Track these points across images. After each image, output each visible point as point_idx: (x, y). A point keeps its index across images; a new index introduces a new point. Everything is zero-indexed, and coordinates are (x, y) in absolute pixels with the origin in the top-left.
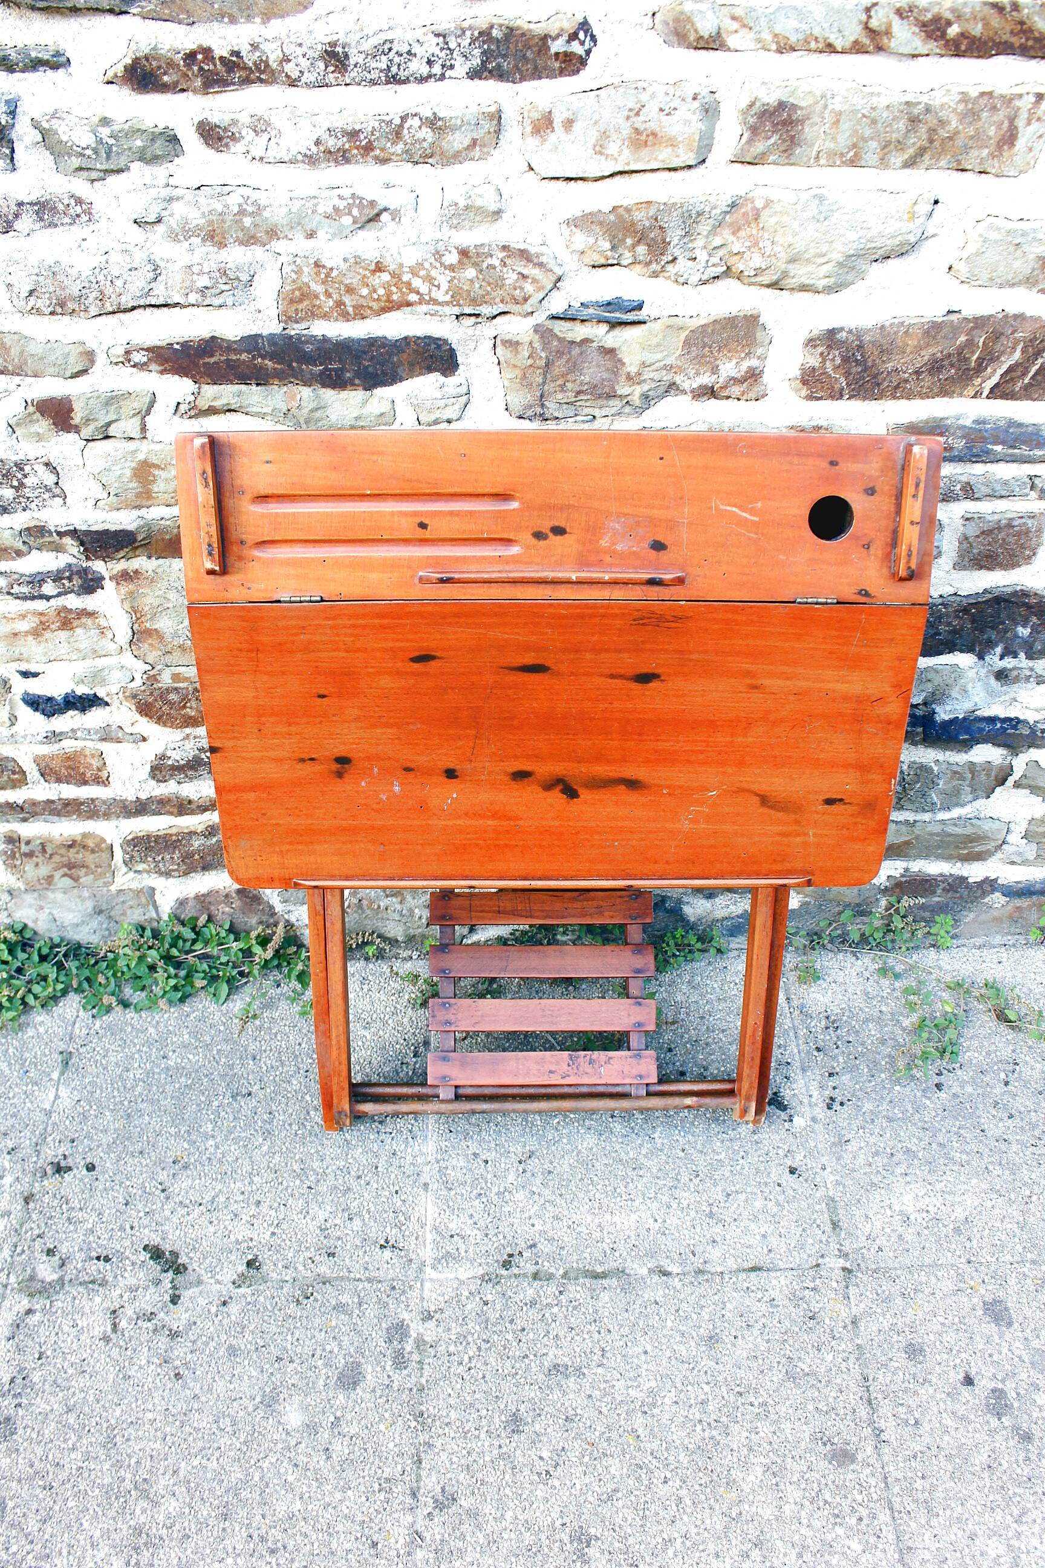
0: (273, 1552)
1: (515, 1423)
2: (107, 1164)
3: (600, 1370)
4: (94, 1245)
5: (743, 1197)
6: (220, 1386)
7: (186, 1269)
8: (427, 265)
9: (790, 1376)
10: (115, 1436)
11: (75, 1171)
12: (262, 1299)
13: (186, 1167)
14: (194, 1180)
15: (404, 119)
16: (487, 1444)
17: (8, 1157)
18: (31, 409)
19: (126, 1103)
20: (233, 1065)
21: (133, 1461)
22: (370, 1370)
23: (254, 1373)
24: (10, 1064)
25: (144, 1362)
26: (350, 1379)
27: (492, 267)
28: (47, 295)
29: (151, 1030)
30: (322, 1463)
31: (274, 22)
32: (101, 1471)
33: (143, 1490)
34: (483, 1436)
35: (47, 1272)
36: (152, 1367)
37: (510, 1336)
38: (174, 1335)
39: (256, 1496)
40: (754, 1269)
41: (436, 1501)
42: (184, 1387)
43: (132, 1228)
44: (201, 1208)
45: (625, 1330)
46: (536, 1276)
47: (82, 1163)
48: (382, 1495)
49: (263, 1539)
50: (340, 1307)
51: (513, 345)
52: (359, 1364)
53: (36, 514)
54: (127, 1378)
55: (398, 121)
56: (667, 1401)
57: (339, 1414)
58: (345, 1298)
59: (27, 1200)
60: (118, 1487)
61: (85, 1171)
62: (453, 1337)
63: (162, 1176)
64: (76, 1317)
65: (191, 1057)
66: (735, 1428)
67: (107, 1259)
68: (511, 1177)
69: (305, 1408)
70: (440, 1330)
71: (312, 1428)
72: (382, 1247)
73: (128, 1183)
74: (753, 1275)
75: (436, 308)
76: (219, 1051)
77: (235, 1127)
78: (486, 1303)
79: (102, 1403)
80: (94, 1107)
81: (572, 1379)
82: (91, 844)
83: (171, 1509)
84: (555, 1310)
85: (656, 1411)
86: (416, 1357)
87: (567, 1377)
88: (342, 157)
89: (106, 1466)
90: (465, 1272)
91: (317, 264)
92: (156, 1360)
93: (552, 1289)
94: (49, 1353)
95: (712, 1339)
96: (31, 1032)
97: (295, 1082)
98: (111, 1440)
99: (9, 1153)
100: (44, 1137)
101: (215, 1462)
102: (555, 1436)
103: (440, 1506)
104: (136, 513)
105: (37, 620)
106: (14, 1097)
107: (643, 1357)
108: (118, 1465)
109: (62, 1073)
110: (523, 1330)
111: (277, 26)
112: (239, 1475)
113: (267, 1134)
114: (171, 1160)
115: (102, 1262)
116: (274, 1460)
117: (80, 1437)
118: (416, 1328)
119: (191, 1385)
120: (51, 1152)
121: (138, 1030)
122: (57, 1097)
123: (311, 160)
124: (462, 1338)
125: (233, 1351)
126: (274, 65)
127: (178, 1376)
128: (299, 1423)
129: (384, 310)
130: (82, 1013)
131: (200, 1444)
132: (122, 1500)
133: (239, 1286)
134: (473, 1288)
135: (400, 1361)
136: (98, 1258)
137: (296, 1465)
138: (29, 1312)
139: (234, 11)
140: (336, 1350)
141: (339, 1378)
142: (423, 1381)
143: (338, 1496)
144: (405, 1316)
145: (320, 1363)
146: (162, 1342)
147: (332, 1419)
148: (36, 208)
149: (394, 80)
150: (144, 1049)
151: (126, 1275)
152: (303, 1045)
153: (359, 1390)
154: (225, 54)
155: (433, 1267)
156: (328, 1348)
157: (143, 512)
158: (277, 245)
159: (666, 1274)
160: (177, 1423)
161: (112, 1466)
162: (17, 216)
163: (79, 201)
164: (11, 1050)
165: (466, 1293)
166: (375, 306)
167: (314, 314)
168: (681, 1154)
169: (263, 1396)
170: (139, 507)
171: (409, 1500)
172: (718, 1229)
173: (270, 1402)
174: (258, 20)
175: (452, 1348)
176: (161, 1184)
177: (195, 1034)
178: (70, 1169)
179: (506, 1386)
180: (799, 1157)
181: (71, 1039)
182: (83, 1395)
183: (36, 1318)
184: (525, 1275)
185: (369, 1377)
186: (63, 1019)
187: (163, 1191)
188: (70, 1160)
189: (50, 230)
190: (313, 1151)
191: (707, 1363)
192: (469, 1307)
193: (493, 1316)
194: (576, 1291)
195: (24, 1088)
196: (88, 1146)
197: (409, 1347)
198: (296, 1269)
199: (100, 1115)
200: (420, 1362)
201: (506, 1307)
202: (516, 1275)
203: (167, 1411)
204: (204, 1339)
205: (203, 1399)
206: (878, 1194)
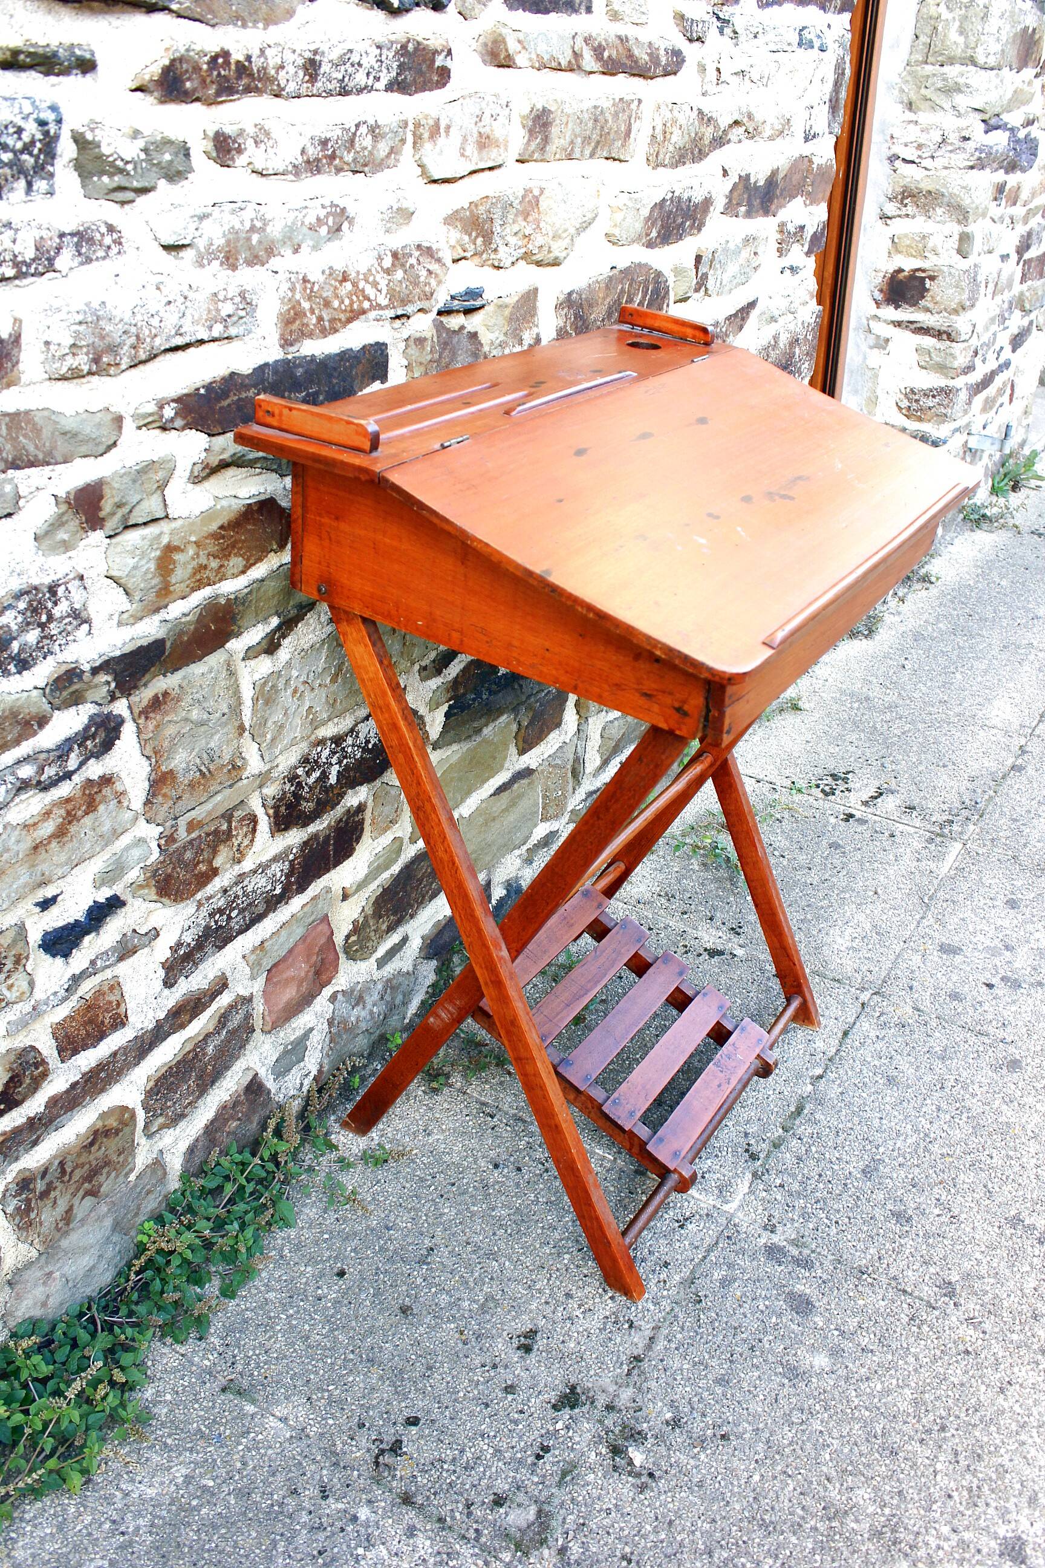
0: (943, 1429)
1: (900, 1217)
2: (419, 1405)
3: (881, 1150)
4: (519, 1455)
6: (756, 1407)
8: (374, 272)
9: (942, 1058)
10: (763, 1520)
11: (405, 1439)
12: (679, 1336)
13: (479, 1337)
15: (357, 126)
16: (911, 1242)
17: (331, 1500)
18: (64, 507)
19: (351, 1356)
20: (381, 1248)
21: (799, 1512)
22: (802, 1288)
23: (756, 1374)
24: (191, 1450)
25: (692, 1462)
26: (802, 1306)
27: (412, 266)
28: (85, 350)
29: (271, 1295)
30: (874, 1358)
31: (272, 28)
32: (795, 1546)
33: (833, 1514)
34: (903, 1242)
35: (519, 1517)
36: (702, 1456)
37: (821, 1186)
38: (675, 1423)
39: (883, 1421)
40: (846, 1034)
41: (945, 1295)
42: (739, 1436)
43: (522, 1412)
45: (856, 1120)
46: (776, 1146)
47: (400, 1428)
48: (925, 1328)
49: (929, 1431)
50: (725, 1283)
51: (420, 341)
52: (791, 1293)
53: (61, 657)
54: (700, 1485)
55: (353, 130)
56: (929, 1126)
57: (832, 1327)
58: (718, 1274)
59: (407, 1500)
60: (822, 1535)
61: (414, 1430)
62: (801, 1220)
63: (475, 1360)
64: (598, 1507)
66: (967, 1104)
67: (546, 1449)
69: (813, 1349)
70: (789, 1226)
71: (836, 1353)
72: (682, 1227)
73: (461, 1394)
74: (850, 1036)
75: (381, 312)
76: (354, 1250)
77: (461, 1277)
78: (782, 1186)
79: (718, 1517)
80: (331, 1388)
81: (881, 1167)
82: (113, 1123)
83: (866, 1496)
84: (814, 1149)
85: (932, 1135)
86: (806, 1252)
87: (876, 1170)
88: (313, 166)
89: (794, 1540)
90: (743, 1186)
91: (305, 280)
92: (696, 1451)
93: (794, 1143)
94: (628, 1550)
95: (891, 1081)
96: (162, 1411)
97: (446, 1211)
98: (763, 1525)
99: (325, 1498)
100: (331, 1452)
101: (833, 1441)
102: (925, 1200)
103: (951, 1294)
104: (157, 618)
105: (63, 812)
106: (244, 1464)
107: (884, 1122)
108: (797, 1528)
109: (253, 1402)
110: (820, 1175)
111: (275, 33)
112: (857, 1427)
113: (492, 1255)
114: (460, 1345)
115: (546, 1456)
116: (854, 1394)
117: (747, 1553)
118: (776, 1239)
119: (741, 1429)
120: (360, 1451)
121: (261, 1307)
122: (284, 1420)
123: (296, 171)
124: (805, 1216)
125: (722, 1381)
126: (273, 72)
127: (723, 1437)
128: (827, 1359)
129: (350, 320)
130: (182, 1349)
131: (809, 1446)
132: (837, 1537)
134: (761, 1187)
135: (806, 1264)
136: (539, 1457)
137: (868, 1379)
138: (562, 1551)
139: (245, 14)
140: (767, 1303)
141: (797, 1313)
142: (830, 1257)
143: (911, 1359)
144: (763, 1241)
145: (774, 1320)
146: (678, 1438)
147: (836, 1333)
148: (75, 239)
149: (344, 92)
150: (291, 1311)
151: (577, 1439)
152: (408, 1185)
153: (817, 1304)
154: (241, 58)
155: (726, 1202)
156: (762, 1307)
157: (163, 615)
158: (274, 263)
159: (821, 1077)
160: (777, 1457)
161: (794, 1533)
162: (59, 249)
163: (111, 229)
164: (169, 1441)
165: (764, 1194)
166: (343, 317)
167: (305, 334)
169: (784, 1376)
170: (157, 610)
171: (937, 1313)
173: (794, 1373)
174: (261, 25)
175: (811, 1226)
176: (483, 1366)
177: (311, 1261)
178: (398, 1442)
179: (866, 1207)
180: (768, 967)
181: (210, 1374)
182: (698, 1533)
183: (575, 1550)
184: (769, 1153)
185: (808, 1291)
186: (175, 1370)
187: (495, 1366)
188: (386, 1438)
189: (86, 267)
190: (539, 1231)
191: (908, 1093)
192: (779, 1197)
193: (796, 1187)
194: (804, 1129)
195: (241, 1447)
196: (381, 1414)
197: (795, 1252)
198: (663, 1297)
199: (347, 1387)
200: (813, 1252)
201: (793, 1176)
202: (768, 1156)
203: (757, 1461)
204: (696, 1399)
205: (761, 1426)
206: (826, 951)
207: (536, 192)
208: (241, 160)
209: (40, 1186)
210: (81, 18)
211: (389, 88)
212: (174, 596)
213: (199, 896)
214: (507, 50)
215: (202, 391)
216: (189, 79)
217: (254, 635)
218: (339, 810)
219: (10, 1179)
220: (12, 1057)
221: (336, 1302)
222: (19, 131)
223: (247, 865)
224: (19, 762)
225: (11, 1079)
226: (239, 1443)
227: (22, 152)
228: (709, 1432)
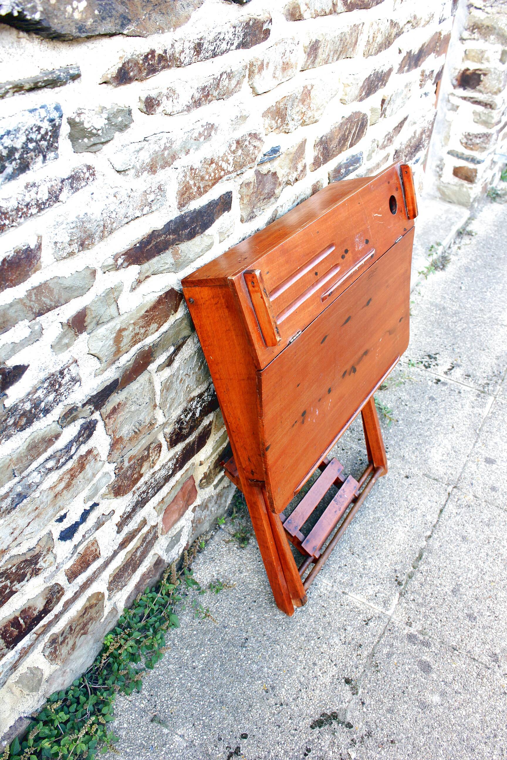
0: (495, 736)
1: (471, 617)
2: (247, 727)
3: (461, 578)
4: (296, 754)
5: (409, 497)
6: (406, 725)
7: (335, 713)
8: (227, 154)
9: (488, 525)
11: (241, 746)
12: (368, 686)
13: (273, 688)
14: (283, 687)
15: (221, 75)
16: (476, 631)
18: (66, 328)
19: (212, 700)
20: (222, 638)
22: (425, 658)
23: (406, 706)
24: (139, 755)
25: (378, 756)
26: (426, 668)
27: (246, 146)
28: (76, 241)
29: (171, 666)
30: (461, 697)
31: (178, 30)
34: (472, 631)
36: (383, 752)
37: (433, 600)
38: (369, 734)
39: (467, 732)
40: (441, 511)
41: (494, 661)
42: (400, 741)
43: (296, 730)
44: (302, 691)
45: (448, 562)
46: (410, 577)
47: (238, 740)
48: (485, 680)
49: (488, 738)
50: (389, 655)
51: (248, 184)
52: (420, 661)
53: (66, 402)
55: (219, 77)
56: (482, 565)
57: (441, 680)
58: (385, 651)
61: (245, 741)
62: (424, 619)
63: (272, 701)
65: (203, 655)
67: (309, 750)
68: (359, 561)
69: (432, 692)
70: (418, 622)
71: (443, 694)
72: (367, 624)
73: (266, 720)
74: (443, 513)
75: (229, 175)
76: (209, 640)
77: (262, 654)
78: (414, 600)
80: (204, 718)
81: (461, 589)
82: (94, 601)
84: (428, 578)
85: (485, 570)
86: (427, 637)
87: (459, 590)
88: (197, 103)
90: (395, 600)
91: (192, 169)
92: (380, 749)
93: (419, 575)
95: (464, 538)
96: (123, 733)
97: (252, 617)
100: (206, 754)
101: (444, 744)
102: (482, 607)
103: (496, 661)
104: (114, 367)
105: (69, 476)
107: (461, 562)
109: (167, 727)
110: (432, 594)
111: (180, 33)
112: (455, 735)
113: (276, 642)
114: (264, 693)
115: (309, 754)
116: (452, 717)
118: (412, 631)
119: (400, 737)
120: (220, 753)
121: (166, 673)
122: (182, 736)
123: (189, 108)
124: (426, 616)
125: (390, 711)
126: (177, 55)
127: (392, 742)
128: (439, 698)
129: (214, 184)
130: (130, 698)
131: (432, 746)
133: (357, 693)
134: (404, 601)
135: (427, 644)
136: (306, 755)
137: (458, 708)
139: (164, 26)
140: (409, 666)
141: (424, 672)
142: (439, 640)
143: (479, 697)
144: (405, 632)
145: (413, 676)
146: (370, 742)
147: (443, 683)
148: (70, 181)
149: (215, 55)
150: (181, 676)
151: (323, 744)
152: (233, 602)
153: (433, 667)
154: (161, 52)
155: (388, 610)
156: (407, 669)
157: (117, 364)
158: (176, 163)
159: (430, 537)
160: (418, 752)
162: (61, 190)
163: (89, 168)
164: (128, 750)
165: (406, 605)
166: (210, 183)
167: (191, 198)
168: (380, 503)
169: (419, 707)
170: (114, 363)
171: (490, 671)
172: (419, 511)
173: (424, 706)
175: (428, 622)
176: (276, 704)
177: (189, 647)
178: (238, 748)
179: (454, 612)
180: (402, 472)
181: (144, 711)
184: (407, 581)
185: (428, 660)
186: (127, 710)
187: (282, 705)
188: (232, 746)
189: (76, 193)
190: (298, 628)
191: (472, 546)
192: (413, 607)
193: (420, 601)
194: (423, 567)
195: (163, 753)
196: (229, 732)
197: (421, 638)
198: (360, 664)
199: (211, 717)
200: (430, 637)
201: (419, 594)
202: (406, 583)
203: (408, 755)
204: (378, 721)
205: (410, 735)
206: (430, 462)
207: (309, 88)
208: (159, 110)
209: (61, 639)
210: (72, 48)
211: (238, 47)
212: (123, 352)
213: (134, 489)
214: (300, 12)
215: (138, 245)
216: (132, 71)
217: (162, 359)
218: (201, 428)
219: (46, 640)
220: (47, 591)
221: (203, 670)
222: (39, 128)
223: (156, 468)
224: (47, 460)
225: (47, 602)
226: (162, 750)
227: (40, 141)
228: (385, 739)
